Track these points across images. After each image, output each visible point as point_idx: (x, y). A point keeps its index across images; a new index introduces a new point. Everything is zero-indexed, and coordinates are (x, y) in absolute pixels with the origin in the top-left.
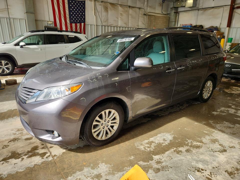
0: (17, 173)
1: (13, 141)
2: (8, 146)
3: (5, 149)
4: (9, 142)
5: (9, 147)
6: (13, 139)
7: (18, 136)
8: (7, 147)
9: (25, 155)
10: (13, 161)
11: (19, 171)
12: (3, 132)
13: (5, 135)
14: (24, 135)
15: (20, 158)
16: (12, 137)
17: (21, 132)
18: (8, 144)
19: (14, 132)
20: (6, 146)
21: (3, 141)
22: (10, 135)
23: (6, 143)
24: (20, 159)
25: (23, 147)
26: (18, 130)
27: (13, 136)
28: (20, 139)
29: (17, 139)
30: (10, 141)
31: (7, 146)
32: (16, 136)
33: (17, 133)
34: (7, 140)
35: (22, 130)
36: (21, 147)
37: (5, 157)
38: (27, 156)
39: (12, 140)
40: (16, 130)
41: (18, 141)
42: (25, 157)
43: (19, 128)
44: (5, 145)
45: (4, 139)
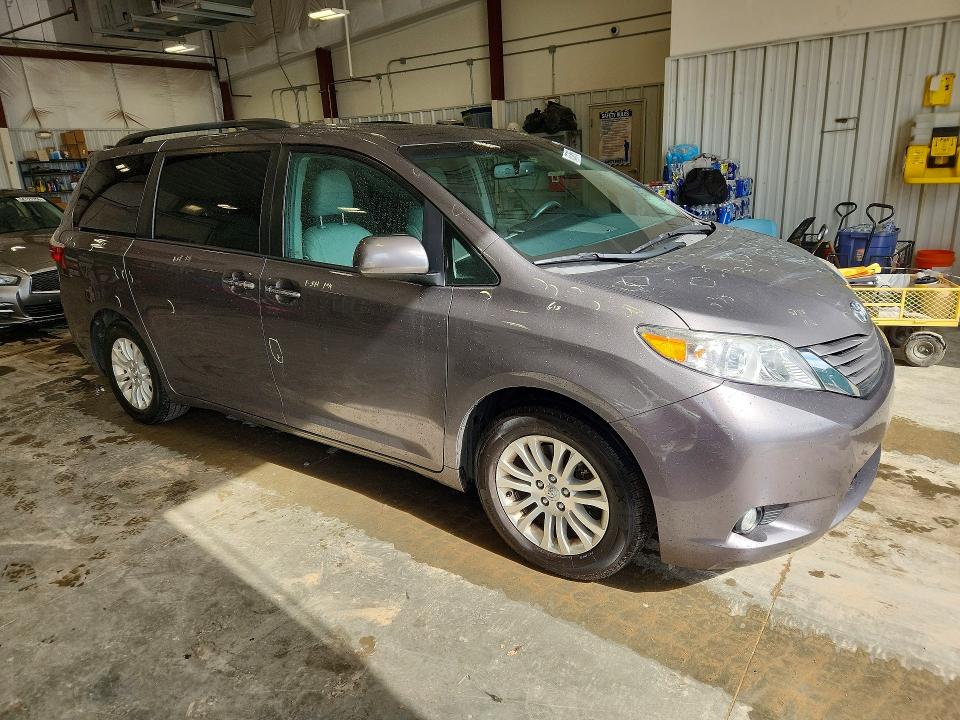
0: (935, 458)
1: (916, 526)
2: (936, 520)
3: (948, 516)
4: (929, 531)
5: (936, 514)
6: (910, 532)
7: (889, 535)
8: (941, 518)
9: (899, 475)
10: (935, 479)
11: (929, 459)
12: (939, 584)
13: (935, 562)
14: (866, 524)
15: (915, 477)
16: (911, 540)
17: (868, 542)
18: (934, 525)
19: (896, 558)
20: (944, 522)
21: (951, 543)
22: (915, 553)
23: (941, 532)
24: (916, 474)
25: (893, 494)
26: (876, 555)
27: (909, 542)
28: (889, 520)
29: (898, 526)
30: (923, 529)
31: (940, 520)
32: (897, 536)
33: (885, 546)
34: (932, 539)
35: (862, 549)
36: (899, 496)
37: (953, 497)
38: (897, 472)
39: (915, 529)
40: (882, 560)
41: (899, 518)
42: (902, 472)
43: (866, 565)
44: (947, 527)
45: (944, 549)
